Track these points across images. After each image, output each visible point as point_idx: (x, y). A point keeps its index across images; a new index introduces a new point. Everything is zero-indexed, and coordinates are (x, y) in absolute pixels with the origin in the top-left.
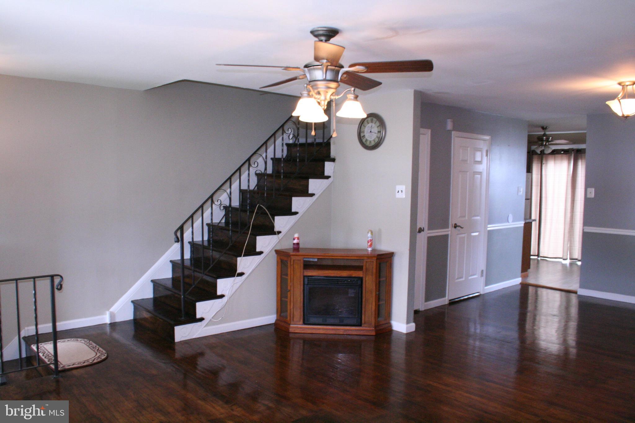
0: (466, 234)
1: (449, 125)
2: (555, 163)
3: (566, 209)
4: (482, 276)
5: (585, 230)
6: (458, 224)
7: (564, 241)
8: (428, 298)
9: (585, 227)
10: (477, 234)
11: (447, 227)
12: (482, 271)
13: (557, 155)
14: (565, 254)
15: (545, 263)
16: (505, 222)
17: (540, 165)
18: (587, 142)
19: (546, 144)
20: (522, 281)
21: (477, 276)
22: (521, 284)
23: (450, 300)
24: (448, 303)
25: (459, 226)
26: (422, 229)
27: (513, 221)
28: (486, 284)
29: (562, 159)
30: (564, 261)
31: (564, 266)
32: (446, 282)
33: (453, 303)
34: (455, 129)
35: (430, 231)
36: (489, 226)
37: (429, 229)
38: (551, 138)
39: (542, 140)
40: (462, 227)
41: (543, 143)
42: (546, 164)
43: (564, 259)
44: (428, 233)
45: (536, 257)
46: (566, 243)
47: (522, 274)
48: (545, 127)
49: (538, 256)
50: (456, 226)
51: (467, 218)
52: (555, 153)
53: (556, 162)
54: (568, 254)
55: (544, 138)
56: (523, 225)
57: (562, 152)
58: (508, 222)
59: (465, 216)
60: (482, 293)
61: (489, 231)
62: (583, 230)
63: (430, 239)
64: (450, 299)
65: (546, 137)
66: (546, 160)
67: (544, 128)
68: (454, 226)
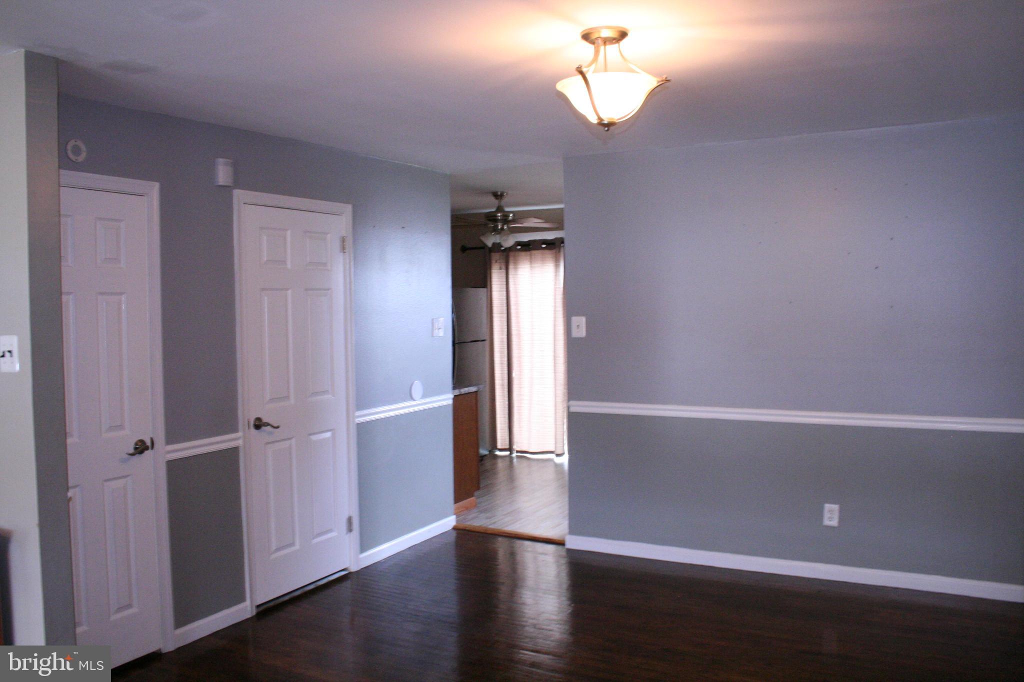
0: (293, 441)
1: (223, 174)
2: (531, 267)
3: (555, 358)
4: (350, 530)
5: (573, 409)
6: (265, 420)
7: (556, 419)
8: (183, 617)
9: (572, 403)
10: (328, 435)
11: (232, 428)
12: (350, 520)
13: (534, 252)
14: (559, 445)
15: (525, 463)
16: (403, 400)
17: (504, 271)
18: (566, 224)
19: (502, 229)
20: (457, 521)
21: (336, 534)
22: (455, 528)
23: (258, 606)
24: (254, 613)
25: (268, 424)
26: (149, 443)
27: (424, 396)
28: (364, 547)
29: (543, 260)
30: (558, 458)
31: (559, 467)
32: (243, 563)
33: (267, 611)
34: (239, 182)
35: (170, 447)
36: (358, 413)
37: (170, 440)
38: (511, 215)
39: (495, 220)
40: (276, 425)
41: (497, 226)
42: (516, 268)
43: (558, 455)
44: (169, 452)
45: (508, 453)
46: (559, 422)
47: (456, 505)
48: (499, 193)
49: (510, 449)
50: (259, 424)
51: (292, 401)
52: (528, 247)
53: (533, 265)
54: (564, 444)
55: (499, 215)
56: (450, 402)
57: (544, 246)
58: (412, 399)
59: (287, 398)
60: (354, 569)
61: (359, 425)
62: (568, 408)
63: (173, 466)
64: (258, 604)
65: (501, 214)
66: (516, 263)
67: (498, 196)
68: (252, 423)
